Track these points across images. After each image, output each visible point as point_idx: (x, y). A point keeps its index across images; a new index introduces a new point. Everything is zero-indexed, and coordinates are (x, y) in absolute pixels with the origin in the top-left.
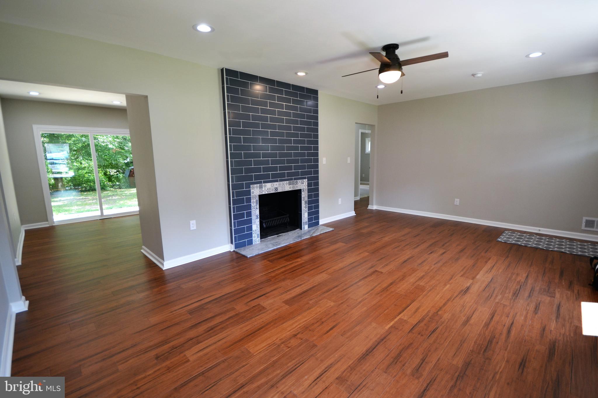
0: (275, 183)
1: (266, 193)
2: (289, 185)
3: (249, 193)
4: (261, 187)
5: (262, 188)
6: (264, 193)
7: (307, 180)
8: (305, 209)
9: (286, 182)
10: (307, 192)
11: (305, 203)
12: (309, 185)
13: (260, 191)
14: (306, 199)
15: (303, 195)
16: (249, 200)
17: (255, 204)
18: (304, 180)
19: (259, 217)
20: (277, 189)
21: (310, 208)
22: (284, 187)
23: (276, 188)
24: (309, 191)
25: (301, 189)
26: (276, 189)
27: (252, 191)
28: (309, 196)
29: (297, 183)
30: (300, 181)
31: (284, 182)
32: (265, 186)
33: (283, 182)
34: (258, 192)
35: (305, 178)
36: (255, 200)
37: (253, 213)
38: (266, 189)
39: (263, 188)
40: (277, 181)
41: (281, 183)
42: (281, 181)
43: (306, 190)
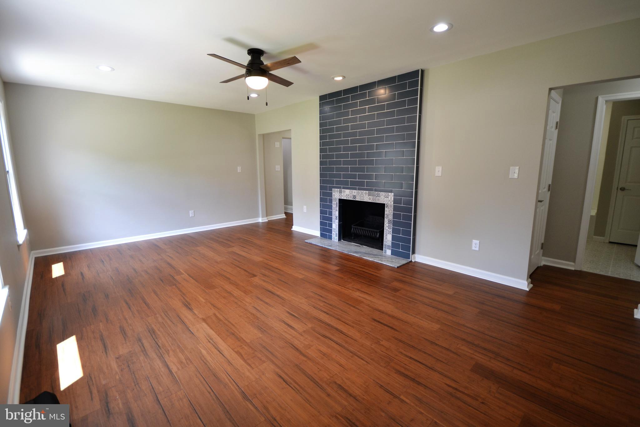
0: (354, 191)
1: (345, 198)
2: (368, 196)
3: (331, 195)
4: (341, 192)
5: (342, 193)
6: (343, 198)
7: (393, 194)
8: (389, 230)
9: (365, 191)
10: (392, 210)
11: (389, 222)
12: (395, 201)
13: (339, 196)
14: (391, 217)
15: (386, 211)
16: (331, 201)
17: (335, 206)
18: (390, 194)
19: (338, 218)
20: (356, 197)
21: (394, 231)
22: (363, 196)
23: (355, 196)
24: (395, 208)
25: (385, 204)
26: (354, 197)
27: (333, 193)
28: (395, 216)
29: (378, 196)
30: (383, 193)
31: (363, 191)
32: (344, 192)
33: (361, 191)
34: (338, 196)
35: (391, 192)
36: (335, 203)
37: (333, 213)
38: (345, 195)
39: (343, 193)
40: (355, 189)
41: (360, 191)
42: (359, 189)
43: (391, 206)
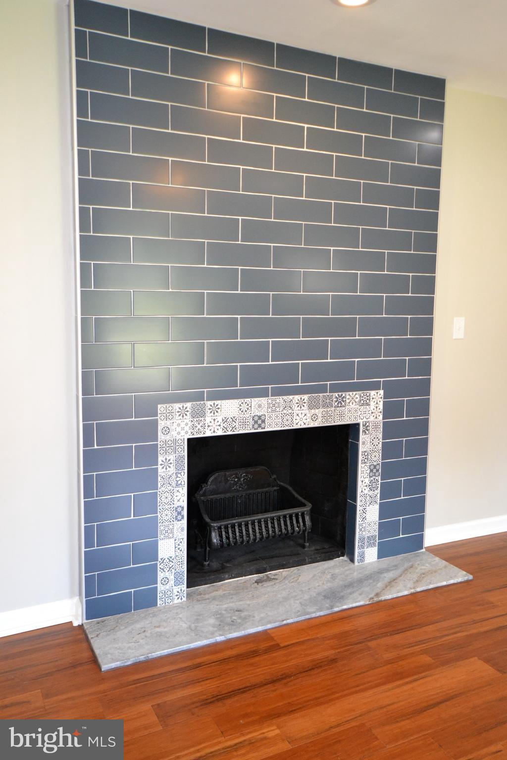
0: (255, 401)
1: (220, 433)
2: (310, 408)
3: (152, 430)
4: (198, 414)
5: (204, 415)
6: (209, 434)
7: (381, 392)
8: (371, 493)
9: (297, 397)
10: (381, 436)
11: (371, 471)
12: (389, 410)
13: (194, 427)
14: (377, 458)
15: (364, 443)
16: (150, 455)
17: (172, 470)
18: (373, 393)
19: (185, 513)
20: (263, 421)
21: (387, 491)
22: (292, 415)
23: (260, 417)
24: (389, 430)
25: (358, 424)
26: (256, 422)
27: (162, 424)
28: (387, 450)
29: (341, 402)
30: (356, 395)
31: (291, 397)
32: (215, 410)
33: (285, 397)
34: (187, 428)
35: (375, 387)
36: (172, 457)
37: (163, 499)
38: (220, 419)
39: (208, 414)
40: (264, 394)
41: (280, 399)
42: (278, 393)
43: (376, 427)
